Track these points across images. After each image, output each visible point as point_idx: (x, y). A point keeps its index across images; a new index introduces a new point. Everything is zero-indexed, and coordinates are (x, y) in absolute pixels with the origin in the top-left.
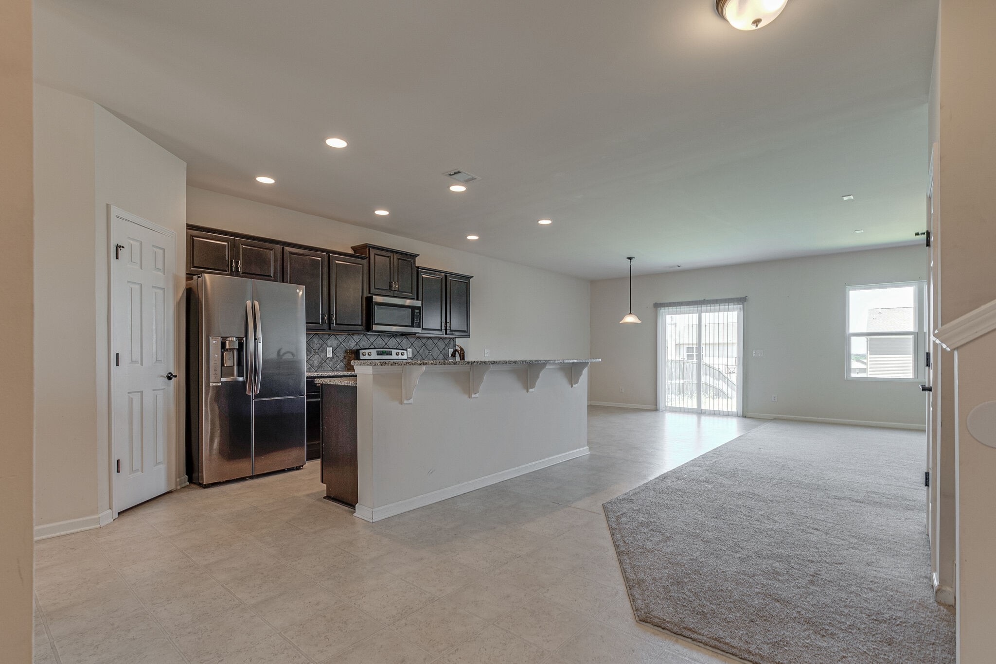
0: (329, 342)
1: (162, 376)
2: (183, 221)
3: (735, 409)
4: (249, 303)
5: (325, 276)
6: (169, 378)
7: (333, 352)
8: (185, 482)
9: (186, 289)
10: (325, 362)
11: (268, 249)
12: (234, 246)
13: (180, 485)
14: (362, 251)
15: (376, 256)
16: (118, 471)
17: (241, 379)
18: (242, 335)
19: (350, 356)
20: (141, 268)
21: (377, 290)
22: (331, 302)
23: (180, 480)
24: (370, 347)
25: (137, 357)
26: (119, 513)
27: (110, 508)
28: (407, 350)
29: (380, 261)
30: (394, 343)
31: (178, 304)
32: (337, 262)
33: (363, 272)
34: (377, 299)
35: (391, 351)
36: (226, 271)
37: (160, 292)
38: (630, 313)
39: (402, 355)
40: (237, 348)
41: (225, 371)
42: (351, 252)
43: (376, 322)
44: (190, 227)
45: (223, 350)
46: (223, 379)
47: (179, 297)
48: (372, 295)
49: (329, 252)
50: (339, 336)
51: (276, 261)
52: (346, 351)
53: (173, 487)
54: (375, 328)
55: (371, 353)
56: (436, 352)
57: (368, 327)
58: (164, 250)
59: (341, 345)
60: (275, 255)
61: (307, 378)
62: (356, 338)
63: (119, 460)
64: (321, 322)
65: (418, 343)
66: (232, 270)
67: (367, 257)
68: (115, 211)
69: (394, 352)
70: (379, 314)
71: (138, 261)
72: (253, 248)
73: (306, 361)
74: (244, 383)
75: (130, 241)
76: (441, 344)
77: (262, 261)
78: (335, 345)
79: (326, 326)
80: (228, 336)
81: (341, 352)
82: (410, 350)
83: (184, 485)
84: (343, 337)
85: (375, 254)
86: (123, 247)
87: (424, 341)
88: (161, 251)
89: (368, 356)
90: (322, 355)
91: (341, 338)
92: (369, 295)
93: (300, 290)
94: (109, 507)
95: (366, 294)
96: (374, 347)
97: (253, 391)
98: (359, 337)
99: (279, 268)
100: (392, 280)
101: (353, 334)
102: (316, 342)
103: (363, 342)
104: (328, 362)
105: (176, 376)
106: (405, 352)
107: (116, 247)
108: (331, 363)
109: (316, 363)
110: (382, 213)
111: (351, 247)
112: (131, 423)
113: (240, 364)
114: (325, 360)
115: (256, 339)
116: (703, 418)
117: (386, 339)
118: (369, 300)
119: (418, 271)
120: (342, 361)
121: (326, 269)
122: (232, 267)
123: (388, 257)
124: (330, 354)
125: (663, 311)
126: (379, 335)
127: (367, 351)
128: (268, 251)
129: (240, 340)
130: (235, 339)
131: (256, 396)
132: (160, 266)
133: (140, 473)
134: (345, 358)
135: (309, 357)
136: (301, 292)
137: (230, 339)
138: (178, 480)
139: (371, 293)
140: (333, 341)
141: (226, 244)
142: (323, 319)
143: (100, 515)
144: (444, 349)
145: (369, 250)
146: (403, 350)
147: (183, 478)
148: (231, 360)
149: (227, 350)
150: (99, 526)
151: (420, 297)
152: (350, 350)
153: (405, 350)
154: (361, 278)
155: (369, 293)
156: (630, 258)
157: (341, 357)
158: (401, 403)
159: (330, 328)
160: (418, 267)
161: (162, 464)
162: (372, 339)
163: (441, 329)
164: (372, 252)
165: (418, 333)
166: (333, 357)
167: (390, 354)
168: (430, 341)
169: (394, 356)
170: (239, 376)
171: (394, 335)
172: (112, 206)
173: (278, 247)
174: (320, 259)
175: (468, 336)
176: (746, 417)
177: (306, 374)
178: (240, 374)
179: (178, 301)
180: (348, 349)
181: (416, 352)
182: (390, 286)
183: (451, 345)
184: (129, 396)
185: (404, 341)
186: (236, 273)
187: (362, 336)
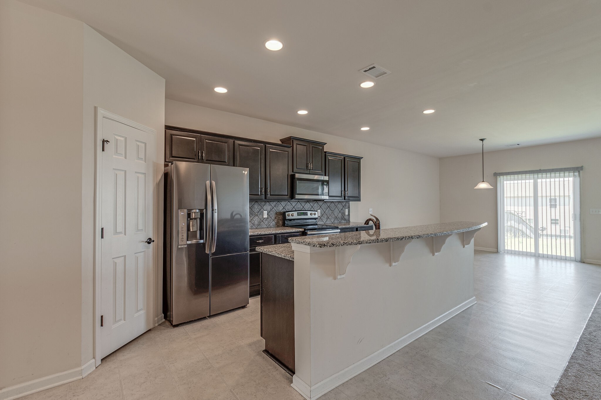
0: (265, 207)
1: (143, 241)
2: (162, 124)
3: (573, 255)
4: (208, 182)
5: (263, 161)
6: (149, 243)
7: (268, 214)
8: (162, 320)
9: (164, 174)
10: (262, 221)
11: (224, 142)
12: (200, 141)
13: (158, 322)
14: (288, 142)
15: (298, 146)
16: (102, 325)
17: (202, 241)
18: (203, 208)
19: (279, 217)
20: (126, 158)
21: (298, 170)
22: (267, 179)
23: (158, 319)
24: (293, 210)
25: (120, 228)
26: (102, 360)
27: (94, 358)
28: (317, 211)
29: (300, 149)
30: (308, 206)
31: (158, 185)
32: (270, 150)
33: (288, 156)
34: (297, 176)
35: (307, 212)
36: (195, 159)
37: (143, 176)
38: (483, 181)
39: (314, 215)
40: (200, 217)
41: (190, 235)
42: (280, 143)
43: (297, 193)
44: (167, 127)
45: (189, 219)
46: (189, 242)
47: (158, 180)
48: (294, 173)
49: (265, 143)
50: (272, 202)
51: (229, 151)
52: (276, 213)
53: (151, 327)
54: (297, 197)
55: (293, 214)
56: (336, 212)
57: (292, 197)
58: (146, 144)
59: (273, 209)
60: (228, 146)
61: (250, 236)
62: (283, 204)
63: (103, 316)
64: (260, 194)
65: (324, 206)
66: (198, 159)
67: (291, 146)
68: (101, 112)
69: (309, 213)
70: (300, 187)
71: (123, 153)
72: (213, 142)
73: (250, 221)
74: (204, 244)
75: (116, 137)
76: (340, 206)
77: (219, 151)
78: (269, 209)
79: (263, 197)
80: (192, 209)
81: (273, 214)
82: (319, 211)
83: (160, 322)
84: (275, 203)
85: (297, 144)
86: (109, 142)
87: (329, 204)
88: (143, 145)
89: (292, 216)
90: (261, 217)
91: (273, 204)
92: (293, 173)
93: (245, 171)
94: (92, 357)
95: (291, 173)
96: (295, 210)
97: (211, 250)
98: (285, 203)
99: (231, 156)
100: (308, 163)
101: (281, 201)
102: (256, 207)
103: (288, 206)
104: (264, 221)
105: (154, 241)
106: (316, 212)
107: (103, 141)
108: (267, 222)
109: (256, 223)
110: (303, 112)
111: (280, 140)
112: (115, 283)
113: (201, 229)
114: (262, 220)
115: (213, 210)
116: (541, 261)
117: (303, 204)
118: (293, 177)
119: (325, 155)
120: (274, 220)
121: (263, 156)
122: (198, 156)
123: (306, 146)
124: (265, 216)
125: (501, 178)
126: (299, 201)
127: (291, 213)
128: (224, 144)
129: (201, 210)
130: (197, 211)
131: (213, 254)
132: (142, 156)
133: (123, 322)
134: (275, 218)
135: (252, 218)
136: (246, 172)
137: (194, 211)
138: (156, 319)
139: (294, 171)
140: (267, 207)
141: (195, 139)
142: (261, 191)
143: (83, 367)
144: (342, 209)
145: (293, 141)
146: (315, 211)
147: (160, 316)
148: (194, 227)
149: (192, 219)
150: (81, 377)
151: (327, 174)
152: (279, 212)
153: (316, 211)
154: (287, 161)
155: (293, 172)
156: (482, 140)
157: (273, 218)
158: (335, 278)
159: (266, 198)
160: (325, 152)
161: (143, 310)
162: (294, 204)
163: (342, 196)
164: (295, 142)
165: (326, 199)
166: (268, 218)
167: (306, 214)
168: (333, 204)
169: (309, 216)
170: (201, 239)
171: (308, 201)
172: (98, 108)
173: (231, 141)
174: (259, 148)
175: (360, 200)
176: (584, 262)
177: (249, 233)
178: (201, 238)
179: (158, 182)
180: (278, 212)
181: (323, 213)
182: (307, 167)
183: (346, 207)
184: (113, 261)
185: (315, 205)
186: (201, 160)
187: (287, 202)
